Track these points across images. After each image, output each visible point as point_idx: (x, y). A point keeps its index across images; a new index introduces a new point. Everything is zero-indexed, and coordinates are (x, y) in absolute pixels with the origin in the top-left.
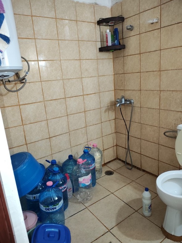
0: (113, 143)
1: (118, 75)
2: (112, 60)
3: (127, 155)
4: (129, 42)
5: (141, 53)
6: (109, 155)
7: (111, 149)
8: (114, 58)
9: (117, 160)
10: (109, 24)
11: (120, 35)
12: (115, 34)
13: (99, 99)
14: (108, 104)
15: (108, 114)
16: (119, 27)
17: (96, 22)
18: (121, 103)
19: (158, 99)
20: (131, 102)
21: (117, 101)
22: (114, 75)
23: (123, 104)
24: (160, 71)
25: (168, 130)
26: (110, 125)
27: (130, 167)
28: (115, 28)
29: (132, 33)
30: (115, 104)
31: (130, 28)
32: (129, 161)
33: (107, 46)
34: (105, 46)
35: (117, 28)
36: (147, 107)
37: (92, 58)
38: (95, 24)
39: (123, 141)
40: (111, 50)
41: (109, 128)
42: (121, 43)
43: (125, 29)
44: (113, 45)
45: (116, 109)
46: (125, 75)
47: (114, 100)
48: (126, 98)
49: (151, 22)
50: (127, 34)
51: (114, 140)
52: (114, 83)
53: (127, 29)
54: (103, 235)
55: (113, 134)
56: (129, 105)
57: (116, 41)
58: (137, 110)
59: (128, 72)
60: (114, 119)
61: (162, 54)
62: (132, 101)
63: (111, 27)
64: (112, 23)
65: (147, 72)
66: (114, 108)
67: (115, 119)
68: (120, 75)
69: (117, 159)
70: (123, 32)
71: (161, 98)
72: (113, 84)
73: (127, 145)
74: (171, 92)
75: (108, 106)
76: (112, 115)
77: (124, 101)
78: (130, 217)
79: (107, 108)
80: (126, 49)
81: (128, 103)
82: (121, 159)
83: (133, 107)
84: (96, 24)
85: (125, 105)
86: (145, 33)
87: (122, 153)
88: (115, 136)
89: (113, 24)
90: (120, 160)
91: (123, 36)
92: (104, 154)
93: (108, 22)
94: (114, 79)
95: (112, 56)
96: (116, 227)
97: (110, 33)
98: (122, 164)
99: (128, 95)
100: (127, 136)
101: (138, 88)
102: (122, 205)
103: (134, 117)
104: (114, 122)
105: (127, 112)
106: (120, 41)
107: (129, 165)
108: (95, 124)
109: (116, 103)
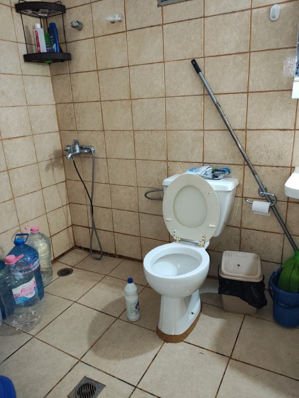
0: (65, 222)
1: (63, 105)
2: (49, 79)
3: (91, 238)
4: (77, 50)
5: (99, 70)
6: (62, 243)
7: (64, 234)
8: (53, 76)
9: (76, 250)
10: (39, 15)
11: (61, 36)
12: (51, 32)
13: (33, 147)
14: (51, 155)
15: (53, 172)
16: (57, 21)
17: (13, 5)
18: (75, 153)
19: (131, 144)
20: (91, 151)
21: (67, 150)
22: (56, 104)
23: (78, 154)
24: (131, 99)
25: (149, 190)
26: (59, 192)
27: (99, 256)
28: (49, 23)
29: (82, 35)
30: (64, 156)
31: (78, 26)
32: (95, 247)
33: (40, 53)
34: (35, 52)
35: (55, 24)
36: (116, 157)
37: (13, 72)
38: (12, 10)
39: (83, 217)
40: (46, 60)
41: (57, 197)
42: (64, 50)
43: (68, 27)
44: (50, 52)
45: (65, 163)
46: (76, 105)
47: (60, 148)
48: (81, 144)
49: (111, 19)
50: (71, 35)
51: (68, 217)
52: (58, 119)
53: (73, 27)
54: (70, 371)
55: (65, 207)
56: (87, 155)
57: (55, 45)
58: (101, 163)
59: (80, 100)
60: (63, 182)
61: (131, 73)
62: (93, 149)
63: (42, 20)
64: (45, 13)
65: (111, 101)
66: (62, 162)
67: (65, 181)
68: (67, 104)
69: (76, 247)
70: (66, 31)
71: (136, 143)
72: (56, 121)
73: (90, 221)
74: (149, 132)
75: (51, 159)
76: (60, 175)
77: (78, 149)
78: (110, 330)
79: (49, 162)
80: (73, 61)
81: (86, 151)
82: (82, 246)
83: (94, 158)
84: (14, 10)
85: (82, 155)
86: (102, 37)
87: (83, 237)
88: (69, 209)
89: (46, 15)
90: (80, 248)
91: (66, 38)
92: (53, 242)
93: (38, 10)
94: (57, 112)
95: (49, 72)
96: (90, 351)
97: (42, 30)
98: (86, 254)
99: (84, 138)
100: (89, 207)
101: (100, 127)
102: (95, 315)
103: (97, 175)
104: (65, 187)
105: (86, 167)
106: (61, 46)
107: (97, 254)
108: (31, 192)
109: (65, 153)
